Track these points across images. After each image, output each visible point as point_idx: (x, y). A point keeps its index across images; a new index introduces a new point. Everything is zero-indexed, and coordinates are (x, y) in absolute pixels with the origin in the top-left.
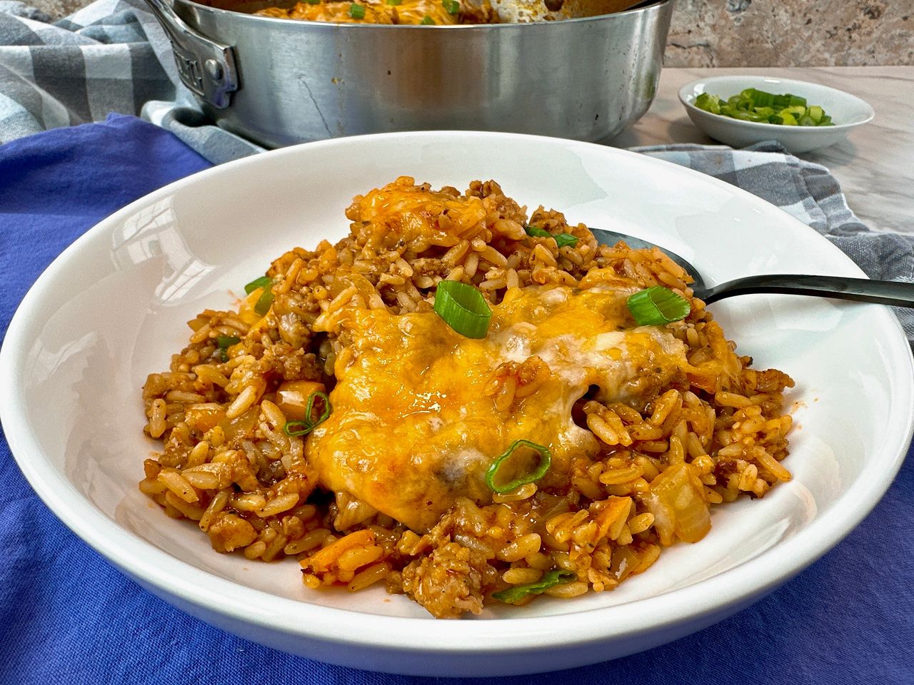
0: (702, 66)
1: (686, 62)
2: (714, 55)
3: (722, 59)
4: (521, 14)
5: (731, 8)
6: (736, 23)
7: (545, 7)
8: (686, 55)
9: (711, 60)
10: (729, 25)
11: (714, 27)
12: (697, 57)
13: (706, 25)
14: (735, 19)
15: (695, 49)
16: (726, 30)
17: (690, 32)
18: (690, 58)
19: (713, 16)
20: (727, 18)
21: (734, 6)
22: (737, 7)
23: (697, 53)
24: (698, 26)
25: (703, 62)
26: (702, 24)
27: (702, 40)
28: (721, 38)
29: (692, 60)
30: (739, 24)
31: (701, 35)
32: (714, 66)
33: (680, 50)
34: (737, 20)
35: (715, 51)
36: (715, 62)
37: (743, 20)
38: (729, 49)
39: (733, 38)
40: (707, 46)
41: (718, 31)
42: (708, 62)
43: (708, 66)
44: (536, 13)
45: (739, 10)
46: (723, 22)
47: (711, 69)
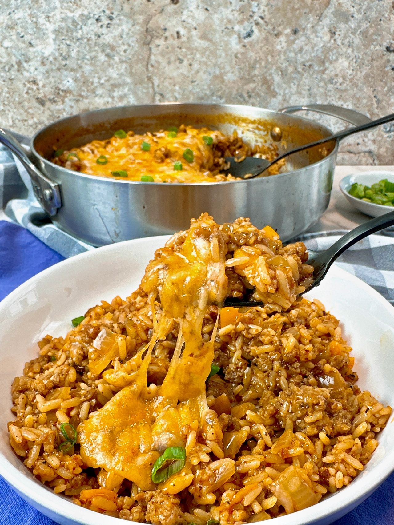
0: (367, 165)
1: (357, 162)
2: (376, 158)
3: (380, 161)
4: (257, 141)
5: (384, 130)
6: (388, 139)
7: (271, 138)
8: (357, 157)
9: (374, 161)
10: (383, 140)
11: (374, 141)
12: (364, 160)
13: (369, 140)
14: (388, 137)
15: (362, 154)
16: (382, 143)
17: (358, 144)
18: (359, 159)
19: (373, 135)
20: (382, 136)
21: (386, 129)
22: (388, 129)
23: (364, 157)
24: (363, 141)
25: (368, 162)
26: (366, 140)
27: (367, 149)
28: (379, 148)
29: (361, 160)
30: (390, 139)
31: (366, 146)
32: (375, 165)
33: (352, 155)
34: (390, 137)
35: (376, 155)
36: (376, 162)
37: (392, 137)
38: (385, 154)
39: (387, 148)
40: (370, 152)
41: (377, 143)
42: (371, 162)
43: (371, 165)
44: (266, 141)
45: (390, 131)
46: (379, 138)
47: (374, 167)
